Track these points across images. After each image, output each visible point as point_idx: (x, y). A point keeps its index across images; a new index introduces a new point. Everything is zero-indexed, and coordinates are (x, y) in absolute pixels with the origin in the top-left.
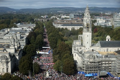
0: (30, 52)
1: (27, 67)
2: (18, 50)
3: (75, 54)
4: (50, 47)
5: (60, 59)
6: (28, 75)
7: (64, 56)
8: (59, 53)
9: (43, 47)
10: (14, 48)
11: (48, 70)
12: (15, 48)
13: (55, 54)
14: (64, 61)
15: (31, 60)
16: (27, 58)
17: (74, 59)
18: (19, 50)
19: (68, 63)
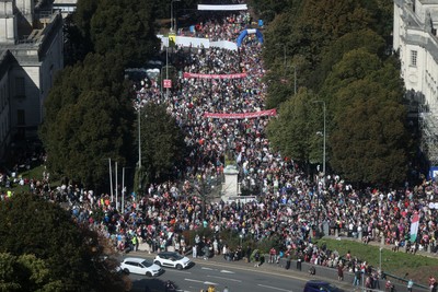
0: (117, 36)
1: (100, 137)
2: (37, 25)
3: (414, 53)
4: (243, 7)
5: (309, 87)
6: (102, 189)
7: (340, 67)
8: (305, 42)
9: (201, 7)
10: (9, 8)
11: (232, 158)
12: (16, 11)
13: (282, 54)
14: (341, 94)
15: (121, 89)
16: (98, 80)
17: (408, 87)
18: (46, 21)
19: (365, 113)
